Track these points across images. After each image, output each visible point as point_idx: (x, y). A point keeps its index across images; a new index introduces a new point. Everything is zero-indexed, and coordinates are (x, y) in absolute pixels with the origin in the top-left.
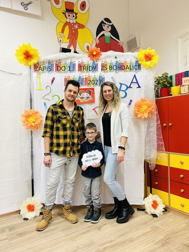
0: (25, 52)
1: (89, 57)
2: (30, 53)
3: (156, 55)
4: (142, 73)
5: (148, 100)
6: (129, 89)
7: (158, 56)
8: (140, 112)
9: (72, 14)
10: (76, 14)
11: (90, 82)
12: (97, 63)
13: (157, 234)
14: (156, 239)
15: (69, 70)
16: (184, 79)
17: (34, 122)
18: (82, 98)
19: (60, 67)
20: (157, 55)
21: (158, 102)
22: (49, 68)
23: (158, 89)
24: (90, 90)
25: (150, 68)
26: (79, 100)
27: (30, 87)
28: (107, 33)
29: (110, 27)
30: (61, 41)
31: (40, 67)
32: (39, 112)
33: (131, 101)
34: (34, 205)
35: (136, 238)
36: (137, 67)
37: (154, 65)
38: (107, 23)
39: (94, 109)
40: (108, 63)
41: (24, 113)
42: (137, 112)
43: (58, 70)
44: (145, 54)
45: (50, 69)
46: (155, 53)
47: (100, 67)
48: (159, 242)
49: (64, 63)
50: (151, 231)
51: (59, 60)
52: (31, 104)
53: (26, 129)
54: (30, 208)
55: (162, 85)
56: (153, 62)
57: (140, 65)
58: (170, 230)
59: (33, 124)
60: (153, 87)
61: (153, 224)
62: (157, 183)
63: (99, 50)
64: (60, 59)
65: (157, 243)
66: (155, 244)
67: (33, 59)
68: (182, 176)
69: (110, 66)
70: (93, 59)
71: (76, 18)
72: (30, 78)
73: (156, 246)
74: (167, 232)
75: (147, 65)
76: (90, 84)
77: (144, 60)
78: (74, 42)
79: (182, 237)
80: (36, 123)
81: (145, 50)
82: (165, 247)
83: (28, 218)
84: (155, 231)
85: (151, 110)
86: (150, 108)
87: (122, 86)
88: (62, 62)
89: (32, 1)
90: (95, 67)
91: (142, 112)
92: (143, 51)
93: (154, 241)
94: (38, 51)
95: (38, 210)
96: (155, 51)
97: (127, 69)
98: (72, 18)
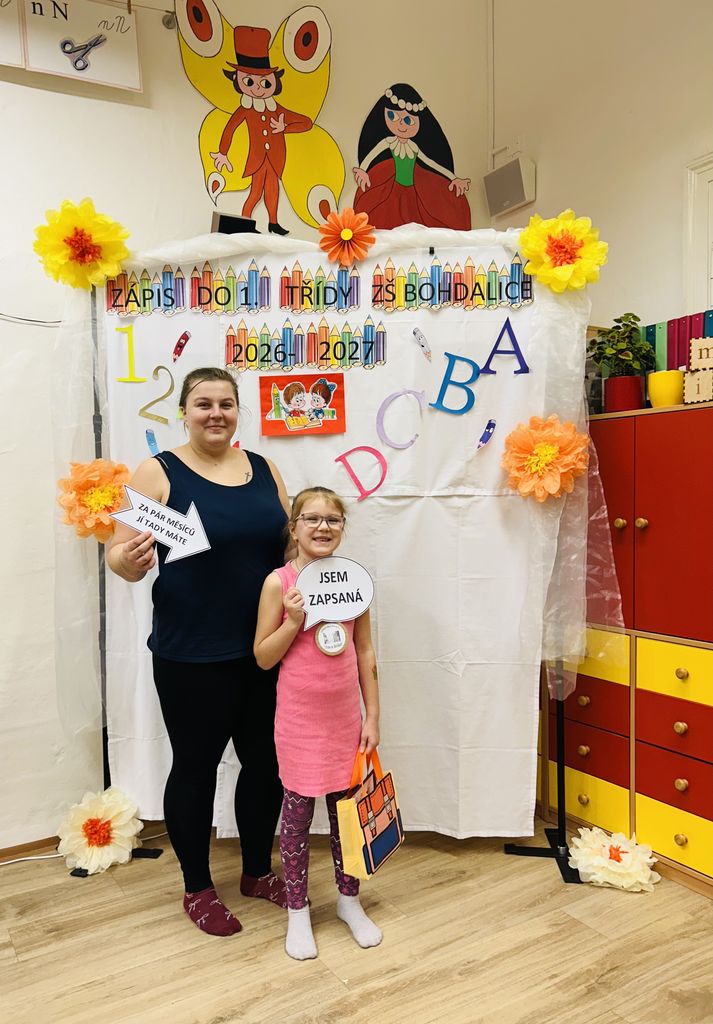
0: (70, 234)
1: (324, 249)
2: (93, 238)
3: (594, 240)
4: (535, 312)
5: (558, 425)
6: (484, 379)
7: (603, 245)
8: (529, 473)
9: (264, 76)
10: (279, 74)
11: (328, 350)
12: (355, 273)
13: (570, 950)
14: (565, 968)
15: (246, 304)
16: (697, 344)
17: (107, 508)
18: (295, 413)
19: (209, 291)
20: (600, 239)
21: (595, 430)
22: (165, 295)
23: (601, 375)
24: (328, 383)
25: (569, 294)
26: (282, 422)
27: (94, 373)
28: (403, 147)
29: (415, 121)
30: (216, 184)
31: (132, 290)
32: (128, 468)
33: (491, 425)
34: (108, 823)
35: (488, 961)
36: (517, 291)
37: (587, 282)
38: (402, 103)
39: (342, 459)
40: (401, 274)
41: (69, 475)
42: (517, 474)
43: (200, 303)
44: (550, 238)
45: (171, 298)
46: (592, 231)
47: (366, 291)
48: (576, 978)
49: (224, 273)
50: (547, 937)
51: (207, 263)
52: (98, 438)
53: (78, 537)
54: (96, 832)
55: (613, 366)
56: (580, 268)
57: (530, 282)
58: (625, 936)
59: (105, 519)
60: (580, 371)
61: (564, 908)
62: (585, 749)
64: (209, 257)
65: (567, 984)
66: (559, 987)
67: (105, 261)
68: (681, 726)
69: (406, 285)
70: (339, 260)
71: (278, 91)
72: (95, 336)
73: (562, 997)
74: (611, 942)
75: (555, 280)
76: (326, 359)
77: (547, 259)
78: (267, 188)
79: (668, 965)
81: (552, 221)
82: (595, 1003)
83: (87, 871)
84: (564, 935)
85: (574, 464)
86: (567, 454)
87: (455, 366)
88: (215, 271)
89: (106, 33)
90: (346, 289)
91: (537, 471)
92: (545, 222)
93: (555, 976)
94: (121, 228)
95: (124, 838)
96: (590, 225)
97: (478, 299)
98: (263, 90)
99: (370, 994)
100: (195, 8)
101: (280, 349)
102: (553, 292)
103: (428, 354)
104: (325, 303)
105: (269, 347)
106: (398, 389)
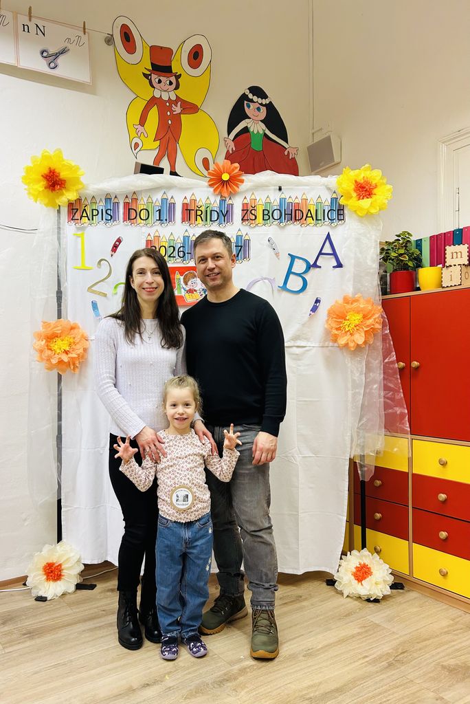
0: (46, 171)
1: (211, 186)
2: (61, 174)
3: (383, 184)
4: (346, 229)
5: (362, 300)
6: (313, 271)
7: (389, 187)
8: (344, 332)
9: (168, 77)
12: (230, 202)
13: (374, 641)
14: (372, 652)
15: (160, 220)
16: (450, 250)
17: (66, 352)
18: (191, 291)
19: (136, 211)
20: (387, 183)
21: (385, 304)
22: (106, 213)
23: (386, 272)
25: (368, 217)
27: (58, 263)
28: (255, 125)
29: (264, 110)
30: (137, 145)
31: (85, 209)
32: (80, 327)
33: (317, 301)
34: (60, 565)
35: (321, 648)
36: (335, 215)
37: (380, 210)
38: (255, 98)
40: (260, 203)
41: (41, 329)
42: (336, 332)
43: (129, 219)
44: (356, 182)
45: (110, 215)
46: (382, 178)
47: (237, 213)
48: (380, 658)
49: (145, 199)
50: (359, 634)
51: (134, 193)
52: (59, 305)
53: (47, 371)
54: (52, 572)
55: (395, 264)
56: (375, 201)
57: (343, 210)
58: (409, 633)
59: (65, 358)
60: (376, 266)
61: (368, 617)
62: (378, 516)
63: (236, 168)
64: (135, 190)
65: (375, 661)
66: (369, 663)
67: (68, 190)
68: (442, 497)
69: (264, 210)
70: (220, 193)
71: (177, 87)
72: (59, 239)
73: (372, 669)
75: (361, 209)
77: (354, 195)
79: (439, 650)
80: (70, 355)
81: (357, 171)
82: (394, 672)
83: (46, 598)
84: (370, 633)
85: (373, 325)
86: (368, 319)
87: (295, 262)
88: (140, 198)
89: (69, 46)
90: (224, 212)
91: (349, 330)
92: (352, 172)
93: (366, 657)
94: (80, 169)
95: (71, 576)
96: (381, 174)
97: (309, 220)
98: (168, 87)
99: (245, 669)
100: (125, 33)
101: (181, 249)
102: (359, 216)
103: (277, 255)
104: (211, 221)
105: (174, 248)
106: (258, 277)
